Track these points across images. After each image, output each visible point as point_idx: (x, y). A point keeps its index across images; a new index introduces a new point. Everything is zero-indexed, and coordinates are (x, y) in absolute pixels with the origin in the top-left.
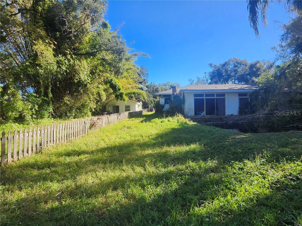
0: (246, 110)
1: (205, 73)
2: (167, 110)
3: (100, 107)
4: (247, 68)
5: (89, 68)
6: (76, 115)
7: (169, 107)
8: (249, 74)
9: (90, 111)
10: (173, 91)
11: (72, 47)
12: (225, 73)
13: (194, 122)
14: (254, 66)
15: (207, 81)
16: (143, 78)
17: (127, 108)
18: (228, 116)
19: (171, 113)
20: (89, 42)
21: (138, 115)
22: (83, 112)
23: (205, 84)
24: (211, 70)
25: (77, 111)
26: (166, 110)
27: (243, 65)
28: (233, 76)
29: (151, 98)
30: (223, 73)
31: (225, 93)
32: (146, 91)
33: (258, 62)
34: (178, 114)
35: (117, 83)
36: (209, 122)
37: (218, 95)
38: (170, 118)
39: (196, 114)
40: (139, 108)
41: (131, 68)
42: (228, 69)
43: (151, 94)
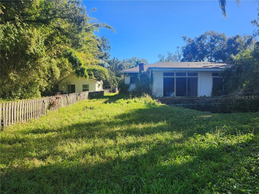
0: (220, 91)
1: (178, 47)
2: (133, 90)
3: (51, 86)
4: (225, 43)
5: (43, 38)
6: (22, 95)
7: (135, 87)
8: (227, 51)
9: (40, 91)
10: (140, 69)
11: (21, 12)
12: (200, 48)
13: (162, 103)
14: (232, 41)
15: (180, 57)
16: (104, 52)
17: (85, 88)
18: (200, 97)
19: (138, 94)
20: (40, 7)
21: (99, 95)
22: (31, 92)
23: (178, 61)
24: (185, 44)
25: (23, 90)
26: (131, 90)
27: (221, 39)
28: (209, 53)
29: (114, 76)
30: (198, 48)
31: (197, 72)
32: (108, 67)
33: (238, 36)
34: (145, 95)
35: (78, 57)
36: (179, 103)
37: (190, 74)
38: (137, 99)
39: (165, 95)
40: (99, 88)
41: (91, 41)
42: (203, 44)
43: (114, 72)
